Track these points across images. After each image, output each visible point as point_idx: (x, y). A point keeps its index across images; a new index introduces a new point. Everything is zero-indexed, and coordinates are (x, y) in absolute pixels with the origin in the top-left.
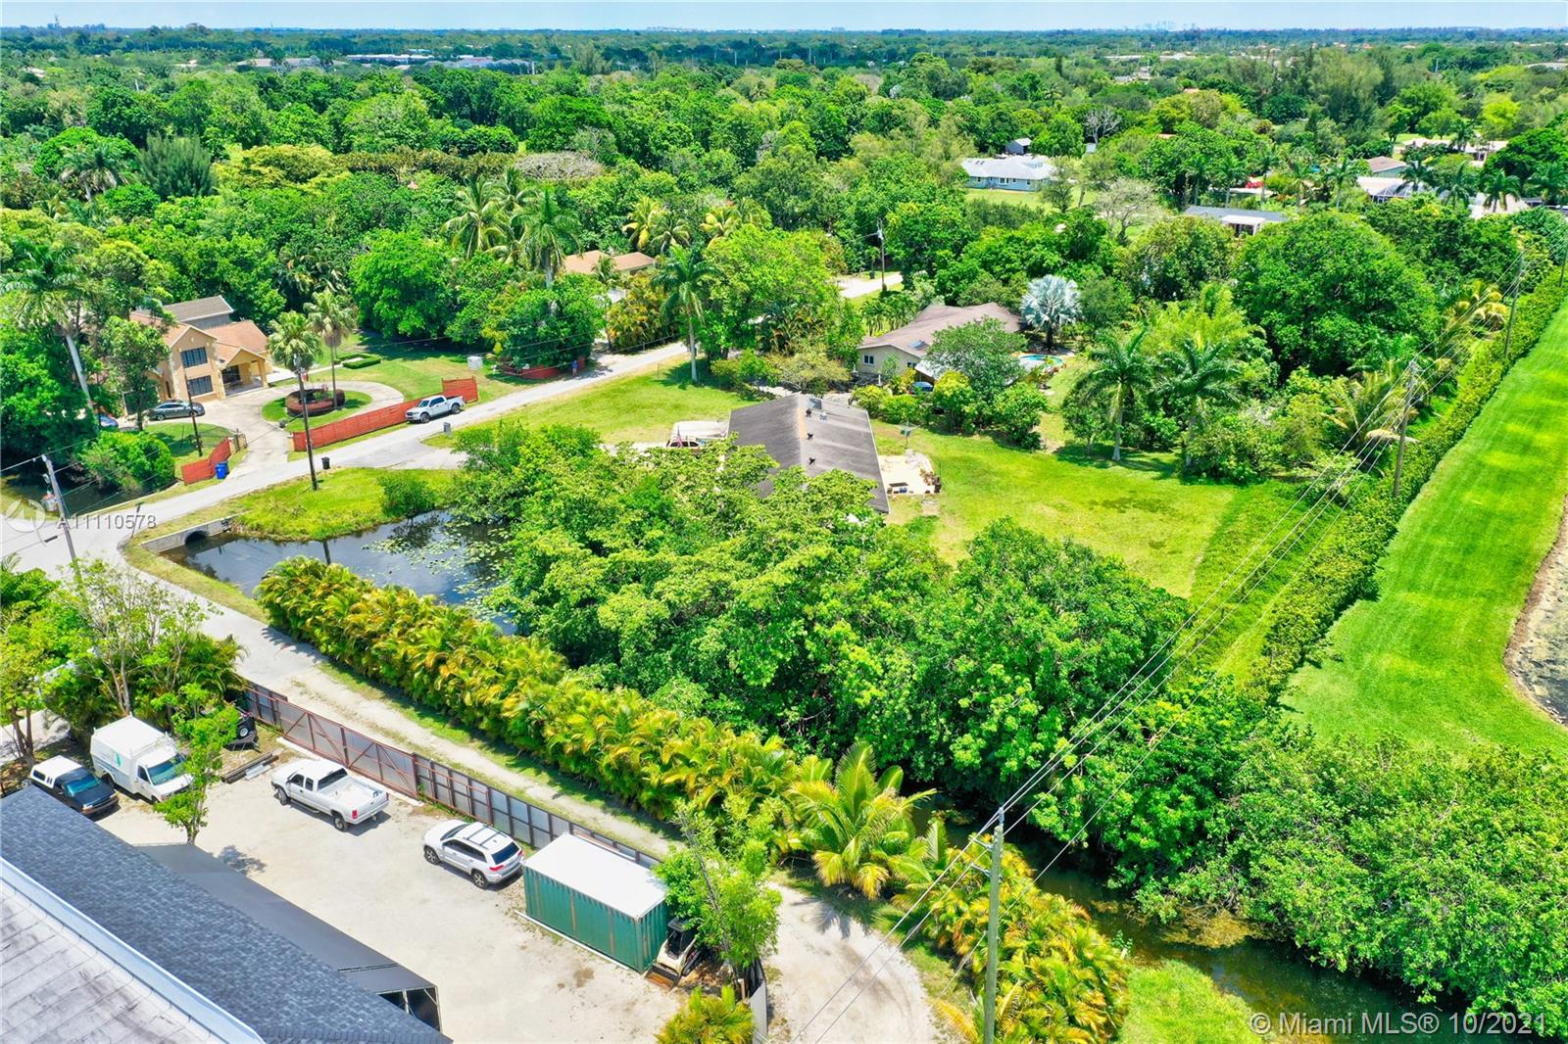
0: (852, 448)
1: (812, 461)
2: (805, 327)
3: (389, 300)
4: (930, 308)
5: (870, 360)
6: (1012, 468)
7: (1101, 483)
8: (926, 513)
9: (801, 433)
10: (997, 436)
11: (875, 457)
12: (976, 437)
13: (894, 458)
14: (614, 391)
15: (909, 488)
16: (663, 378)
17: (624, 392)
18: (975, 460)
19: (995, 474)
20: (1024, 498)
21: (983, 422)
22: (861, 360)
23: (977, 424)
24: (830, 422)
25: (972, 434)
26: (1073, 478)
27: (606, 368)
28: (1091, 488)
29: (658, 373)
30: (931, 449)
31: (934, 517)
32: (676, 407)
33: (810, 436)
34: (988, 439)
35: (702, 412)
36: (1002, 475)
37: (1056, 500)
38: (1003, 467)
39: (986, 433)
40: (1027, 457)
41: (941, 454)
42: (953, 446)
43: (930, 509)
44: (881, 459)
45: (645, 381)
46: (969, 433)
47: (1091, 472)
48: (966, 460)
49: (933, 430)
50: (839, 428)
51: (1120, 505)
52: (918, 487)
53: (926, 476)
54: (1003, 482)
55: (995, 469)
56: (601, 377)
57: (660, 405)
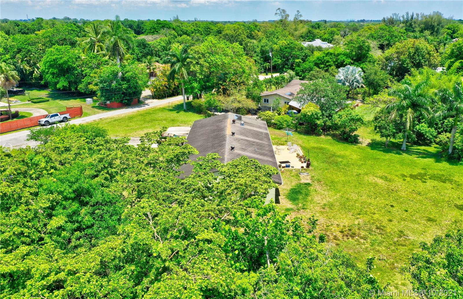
0: (258, 141)
1: (233, 148)
2: (236, 84)
3: (53, 74)
4: (292, 81)
5: (267, 101)
6: (348, 153)
7: (402, 163)
8: (303, 181)
9: (228, 132)
10: (334, 136)
11: (270, 146)
12: (323, 137)
13: (281, 147)
14: (146, 113)
15: (291, 165)
16: (171, 108)
17: (151, 114)
18: (325, 149)
19: (339, 156)
20: (360, 172)
21: (326, 129)
22: (262, 101)
23: (324, 130)
24: (246, 127)
25: (320, 135)
26: (385, 160)
27: (147, 104)
28: (398, 166)
29: (169, 107)
30: (300, 142)
31: (308, 184)
32: (173, 120)
33: (233, 134)
34: (329, 138)
35: (184, 123)
36: (343, 157)
37: (380, 173)
38: (342, 153)
39: (328, 135)
40: (354, 147)
41: (307, 145)
42: (312, 141)
43: (305, 179)
44: (274, 147)
45: (163, 109)
46: (319, 135)
47: (393, 156)
48: (321, 149)
49: (300, 133)
50: (251, 130)
51: (421, 177)
52: (297, 164)
53: (300, 157)
54: (345, 162)
55: (338, 154)
56: (143, 108)
57: (165, 120)
